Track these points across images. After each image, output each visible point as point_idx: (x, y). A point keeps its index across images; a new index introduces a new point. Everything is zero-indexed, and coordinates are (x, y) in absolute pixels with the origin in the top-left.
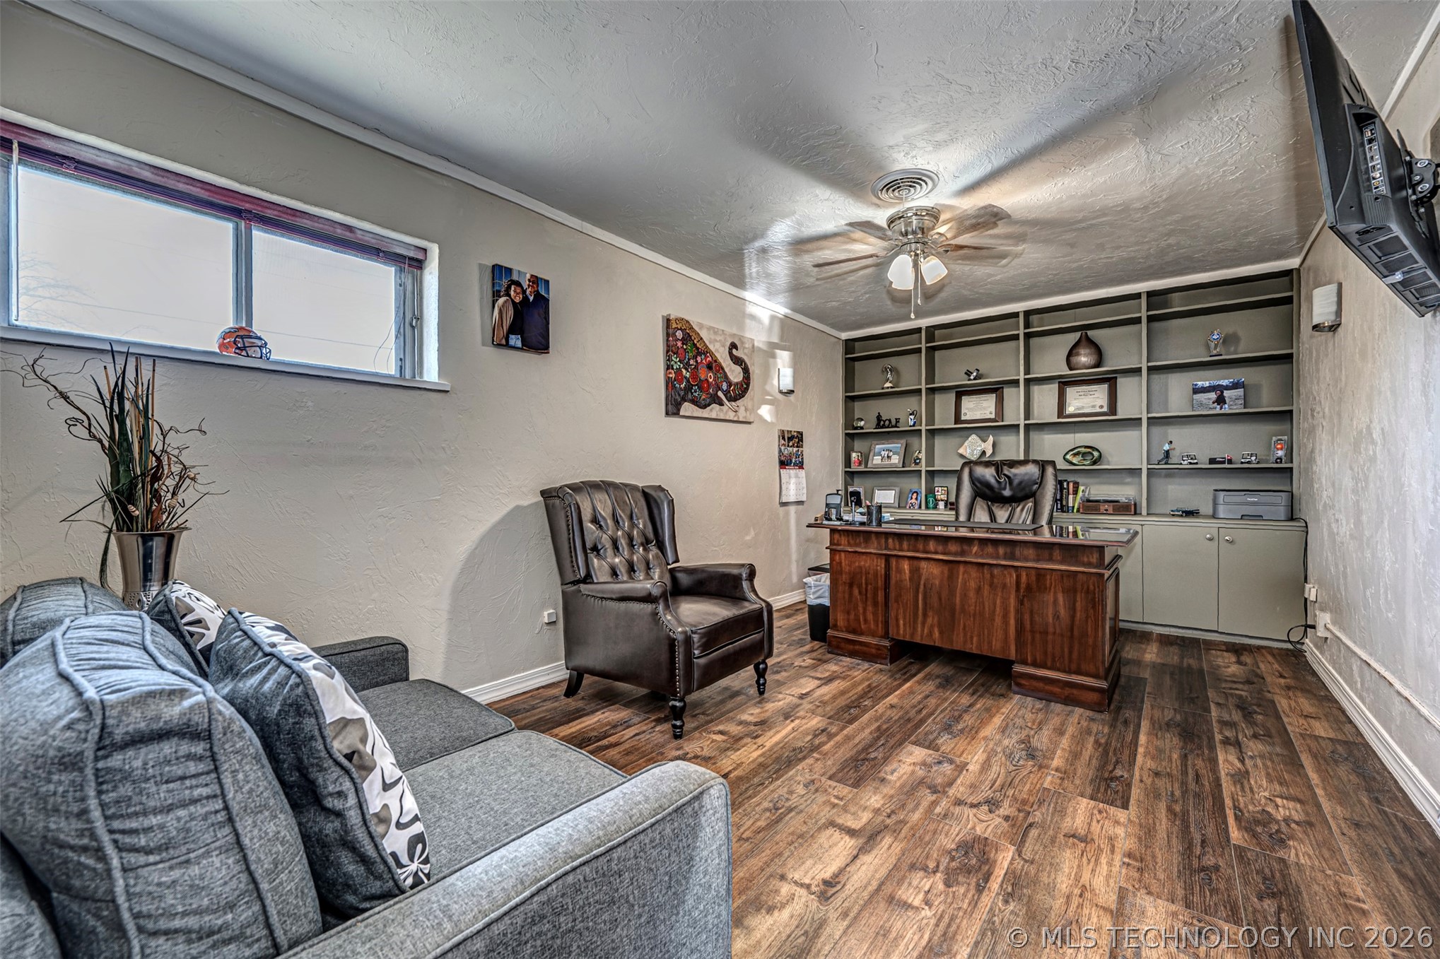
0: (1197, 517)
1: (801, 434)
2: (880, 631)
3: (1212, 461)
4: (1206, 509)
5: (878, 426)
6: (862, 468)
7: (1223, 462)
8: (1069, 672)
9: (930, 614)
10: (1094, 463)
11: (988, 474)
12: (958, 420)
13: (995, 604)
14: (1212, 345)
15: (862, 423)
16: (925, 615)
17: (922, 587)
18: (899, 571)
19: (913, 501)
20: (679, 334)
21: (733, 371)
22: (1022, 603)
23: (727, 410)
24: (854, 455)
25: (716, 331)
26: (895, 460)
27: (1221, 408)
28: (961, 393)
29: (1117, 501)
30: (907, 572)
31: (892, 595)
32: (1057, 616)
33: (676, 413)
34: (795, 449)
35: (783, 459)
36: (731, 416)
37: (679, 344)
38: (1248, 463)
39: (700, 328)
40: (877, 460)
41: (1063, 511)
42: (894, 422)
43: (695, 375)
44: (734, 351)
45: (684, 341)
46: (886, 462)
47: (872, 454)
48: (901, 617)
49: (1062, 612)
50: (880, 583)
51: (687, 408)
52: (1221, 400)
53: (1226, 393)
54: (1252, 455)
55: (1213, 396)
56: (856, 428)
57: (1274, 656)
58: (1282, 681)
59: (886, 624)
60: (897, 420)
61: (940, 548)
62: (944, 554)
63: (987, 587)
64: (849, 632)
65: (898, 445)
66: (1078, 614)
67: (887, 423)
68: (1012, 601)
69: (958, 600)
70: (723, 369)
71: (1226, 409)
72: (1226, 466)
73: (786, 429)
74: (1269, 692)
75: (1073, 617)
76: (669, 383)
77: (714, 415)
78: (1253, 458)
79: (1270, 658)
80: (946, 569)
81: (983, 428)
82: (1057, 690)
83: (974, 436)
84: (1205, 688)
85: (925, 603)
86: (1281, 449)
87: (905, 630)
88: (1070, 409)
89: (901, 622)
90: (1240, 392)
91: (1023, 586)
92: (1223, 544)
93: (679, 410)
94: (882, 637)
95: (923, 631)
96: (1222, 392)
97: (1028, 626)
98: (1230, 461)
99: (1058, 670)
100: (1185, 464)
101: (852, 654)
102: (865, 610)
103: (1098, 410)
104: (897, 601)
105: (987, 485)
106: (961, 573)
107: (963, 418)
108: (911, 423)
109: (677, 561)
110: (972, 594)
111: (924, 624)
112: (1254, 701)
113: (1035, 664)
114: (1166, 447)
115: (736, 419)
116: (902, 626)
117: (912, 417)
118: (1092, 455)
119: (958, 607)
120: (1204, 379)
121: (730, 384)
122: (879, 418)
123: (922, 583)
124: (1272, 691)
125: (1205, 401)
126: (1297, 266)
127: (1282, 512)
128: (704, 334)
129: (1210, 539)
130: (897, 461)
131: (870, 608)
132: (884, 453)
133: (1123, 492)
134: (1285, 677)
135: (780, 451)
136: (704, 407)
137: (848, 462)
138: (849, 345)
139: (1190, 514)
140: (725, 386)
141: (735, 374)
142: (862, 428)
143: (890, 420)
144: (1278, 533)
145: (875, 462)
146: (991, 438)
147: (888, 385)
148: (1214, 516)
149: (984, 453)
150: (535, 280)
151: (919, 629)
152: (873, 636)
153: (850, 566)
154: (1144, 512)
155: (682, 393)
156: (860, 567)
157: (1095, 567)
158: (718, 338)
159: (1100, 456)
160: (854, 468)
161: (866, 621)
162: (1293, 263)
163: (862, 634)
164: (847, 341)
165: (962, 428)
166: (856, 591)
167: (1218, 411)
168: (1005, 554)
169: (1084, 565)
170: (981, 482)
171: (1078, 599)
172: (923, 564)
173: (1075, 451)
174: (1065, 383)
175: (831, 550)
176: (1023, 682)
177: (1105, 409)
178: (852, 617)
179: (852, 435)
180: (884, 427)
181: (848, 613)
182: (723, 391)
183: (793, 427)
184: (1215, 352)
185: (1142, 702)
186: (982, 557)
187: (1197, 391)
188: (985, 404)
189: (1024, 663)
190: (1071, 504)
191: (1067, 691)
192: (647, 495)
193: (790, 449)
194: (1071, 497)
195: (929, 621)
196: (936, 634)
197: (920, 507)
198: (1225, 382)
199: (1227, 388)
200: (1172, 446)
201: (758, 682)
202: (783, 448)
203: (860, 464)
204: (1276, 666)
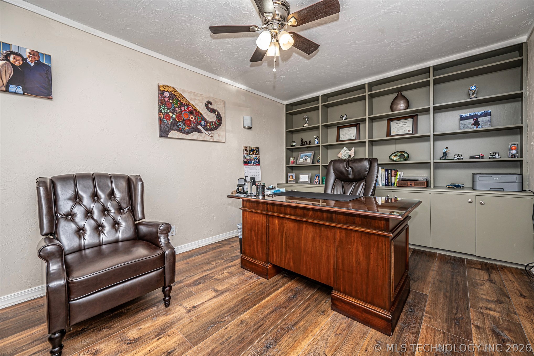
0: (463, 189)
1: (259, 149)
2: (264, 259)
3: (471, 157)
4: (468, 184)
5: (302, 144)
6: (294, 165)
7: (479, 158)
8: (366, 301)
9: (289, 251)
10: (405, 160)
11: (342, 167)
12: (338, 140)
13: (322, 248)
14: (471, 93)
15: (295, 144)
16: (286, 251)
17: (284, 234)
18: (273, 224)
19: (317, 180)
20: (167, 94)
21: (209, 116)
22: (337, 250)
23: (205, 135)
24: (291, 159)
25: (195, 95)
26: (309, 160)
27: (477, 128)
28: (340, 127)
29: (417, 180)
30: (277, 225)
31: (270, 238)
32: (358, 262)
33: (166, 137)
34: (254, 156)
35: (246, 160)
36: (208, 138)
37: (167, 99)
38: (494, 158)
39: (183, 92)
40: (301, 161)
41: (389, 185)
42: (308, 143)
43: (179, 116)
44: (210, 106)
45: (170, 98)
46: (305, 162)
47: (299, 158)
48: (274, 251)
49: (362, 259)
50: (264, 230)
51: (173, 134)
52: (476, 123)
53: (480, 119)
54: (496, 153)
55: (472, 121)
56: (292, 146)
57: (512, 274)
58: (523, 300)
59: (267, 254)
60: (310, 142)
61: (292, 212)
62: (294, 215)
63: (318, 237)
64: (250, 257)
65: (311, 153)
66: (372, 263)
67: (305, 143)
68: (332, 249)
69: (303, 245)
70: (201, 114)
71: (480, 128)
72: (480, 160)
73: (248, 146)
74: (515, 313)
75: (368, 264)
76: (161, 120)
77: (195, 138)
78: (497, 155)
79: (511, 278)
80: (296, 225)
81: (349, 145)
82: (358, 313)
83: (345, 148)
84: (468, 308)
85: (286, 244)
86: (515, 149)
87: (276, 259)
88: (393, 132)
89: (275, 254)
90: (488, 118)
91: (338, 239)
92: (478, 205)
93: (168, 135)
94: (265, 262)
95: (285, 261)
96: (477, 119)
97: (341, 267)
98: (482, 157)
99: (359, 299)
100: (456, 160)
101: (251, 270)
102: (257, 245)
103: (408, 132)
104: (272, 241)
105: (341, 172)
106: (304, 228)
107: (340, 139)
108: (316, 143)
109: (143, 218)
110: (310, 241)
111: (285, 257)
112: (505, 325)
113: (345, 293)
114: (445, 150)
115: (211, 140)
116: (275, 257)
117: (316, 140)
118: (404, 156)
119: (302, 248)
120: (466, 113)
121: (207, 122)
122: (302, 141)
123: (284, 232)
124: (517, 312)
125: (467, 124)
126: (525, 41)
127: (516, 186)
128: (185, 95)
129: (471, 202)
130: (309, 161)
131: (260, 245)
132: (304, 158)
133: (420, 175)
134: (524, 297)
135: (244, 156)
136: (188, 133)
137: (288, 161)
138: (289, 107)
139: (458, 187)
140: (203, 123)
141: (211, 118)
142: (295, 146)
143: (307, 142)
144: (514, 199)
145: (300, 162)
146: (353, 149)
147: (306, 125)
148: (473, 188)
149: (350, 156)
150: (35, 54)
151: (283, 259)
152: (261, 260)
153: (251, 219)
154: (432, 186)
155: (169, 126)
156: (255, 220)
157: (383, 230)
158: (197, 98)
159: (408, 156)
160: (291, 164)
161: (258, 251)
162: (523, 39)
163: (255, 259)
164: (287, 105)
165: (339, 145)
166: (253, 234)
167: (475, 129)
168: (327, 218)
169: (375, 228)
170: (338, 171)
171: (372, 252)
172: (285, 221)
173: (395, 154)
174: (390, 119)
175: (243, 211)
176: (338, 303)
177: (411, 132)
178: (252, 248)
179: (291, 150)
180: (304, 145)
181: (250, 246)
182: (201, 126)
183: (253, 145)
184: (473, 96)
185: (420, 323)
186: (314, 219)
187: (462, 119)
188: (351, 132)
189: (339, 291)
190: (393, 182)
191: (365, 315)
192: (129, 181)
193: (252, 156)
194: (393, 178)
195: (288, 255)
196: (292, 264)
197: (319, 183)
198: (479, 113)
199: (481, 116)
200: (448, 149)
201: (164, 299)
202: (246, 155)
203: (294, 163)
204: (516, 284)
